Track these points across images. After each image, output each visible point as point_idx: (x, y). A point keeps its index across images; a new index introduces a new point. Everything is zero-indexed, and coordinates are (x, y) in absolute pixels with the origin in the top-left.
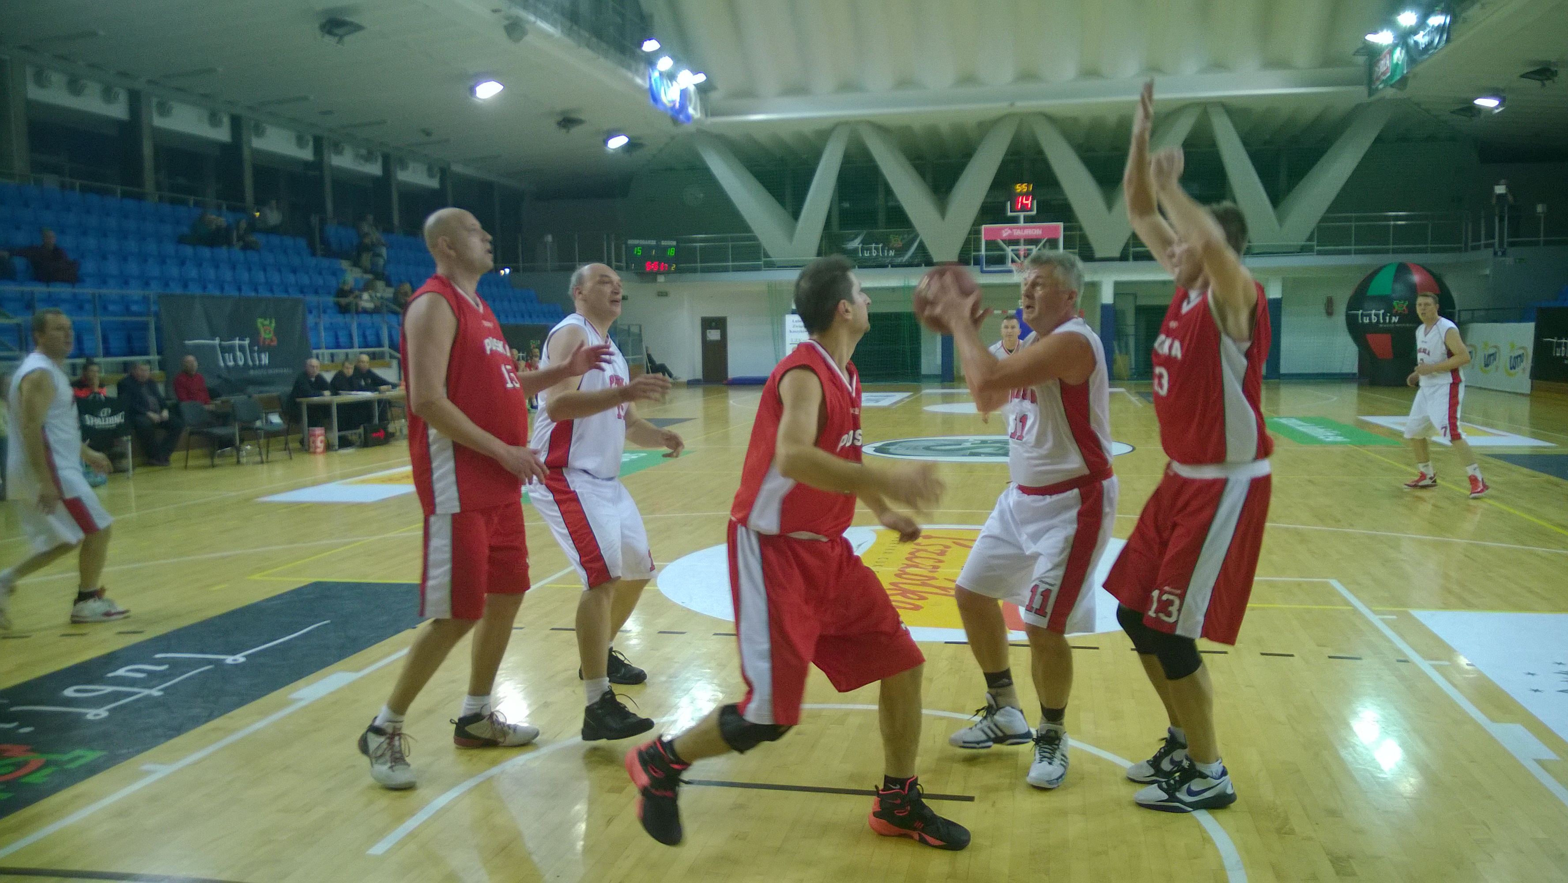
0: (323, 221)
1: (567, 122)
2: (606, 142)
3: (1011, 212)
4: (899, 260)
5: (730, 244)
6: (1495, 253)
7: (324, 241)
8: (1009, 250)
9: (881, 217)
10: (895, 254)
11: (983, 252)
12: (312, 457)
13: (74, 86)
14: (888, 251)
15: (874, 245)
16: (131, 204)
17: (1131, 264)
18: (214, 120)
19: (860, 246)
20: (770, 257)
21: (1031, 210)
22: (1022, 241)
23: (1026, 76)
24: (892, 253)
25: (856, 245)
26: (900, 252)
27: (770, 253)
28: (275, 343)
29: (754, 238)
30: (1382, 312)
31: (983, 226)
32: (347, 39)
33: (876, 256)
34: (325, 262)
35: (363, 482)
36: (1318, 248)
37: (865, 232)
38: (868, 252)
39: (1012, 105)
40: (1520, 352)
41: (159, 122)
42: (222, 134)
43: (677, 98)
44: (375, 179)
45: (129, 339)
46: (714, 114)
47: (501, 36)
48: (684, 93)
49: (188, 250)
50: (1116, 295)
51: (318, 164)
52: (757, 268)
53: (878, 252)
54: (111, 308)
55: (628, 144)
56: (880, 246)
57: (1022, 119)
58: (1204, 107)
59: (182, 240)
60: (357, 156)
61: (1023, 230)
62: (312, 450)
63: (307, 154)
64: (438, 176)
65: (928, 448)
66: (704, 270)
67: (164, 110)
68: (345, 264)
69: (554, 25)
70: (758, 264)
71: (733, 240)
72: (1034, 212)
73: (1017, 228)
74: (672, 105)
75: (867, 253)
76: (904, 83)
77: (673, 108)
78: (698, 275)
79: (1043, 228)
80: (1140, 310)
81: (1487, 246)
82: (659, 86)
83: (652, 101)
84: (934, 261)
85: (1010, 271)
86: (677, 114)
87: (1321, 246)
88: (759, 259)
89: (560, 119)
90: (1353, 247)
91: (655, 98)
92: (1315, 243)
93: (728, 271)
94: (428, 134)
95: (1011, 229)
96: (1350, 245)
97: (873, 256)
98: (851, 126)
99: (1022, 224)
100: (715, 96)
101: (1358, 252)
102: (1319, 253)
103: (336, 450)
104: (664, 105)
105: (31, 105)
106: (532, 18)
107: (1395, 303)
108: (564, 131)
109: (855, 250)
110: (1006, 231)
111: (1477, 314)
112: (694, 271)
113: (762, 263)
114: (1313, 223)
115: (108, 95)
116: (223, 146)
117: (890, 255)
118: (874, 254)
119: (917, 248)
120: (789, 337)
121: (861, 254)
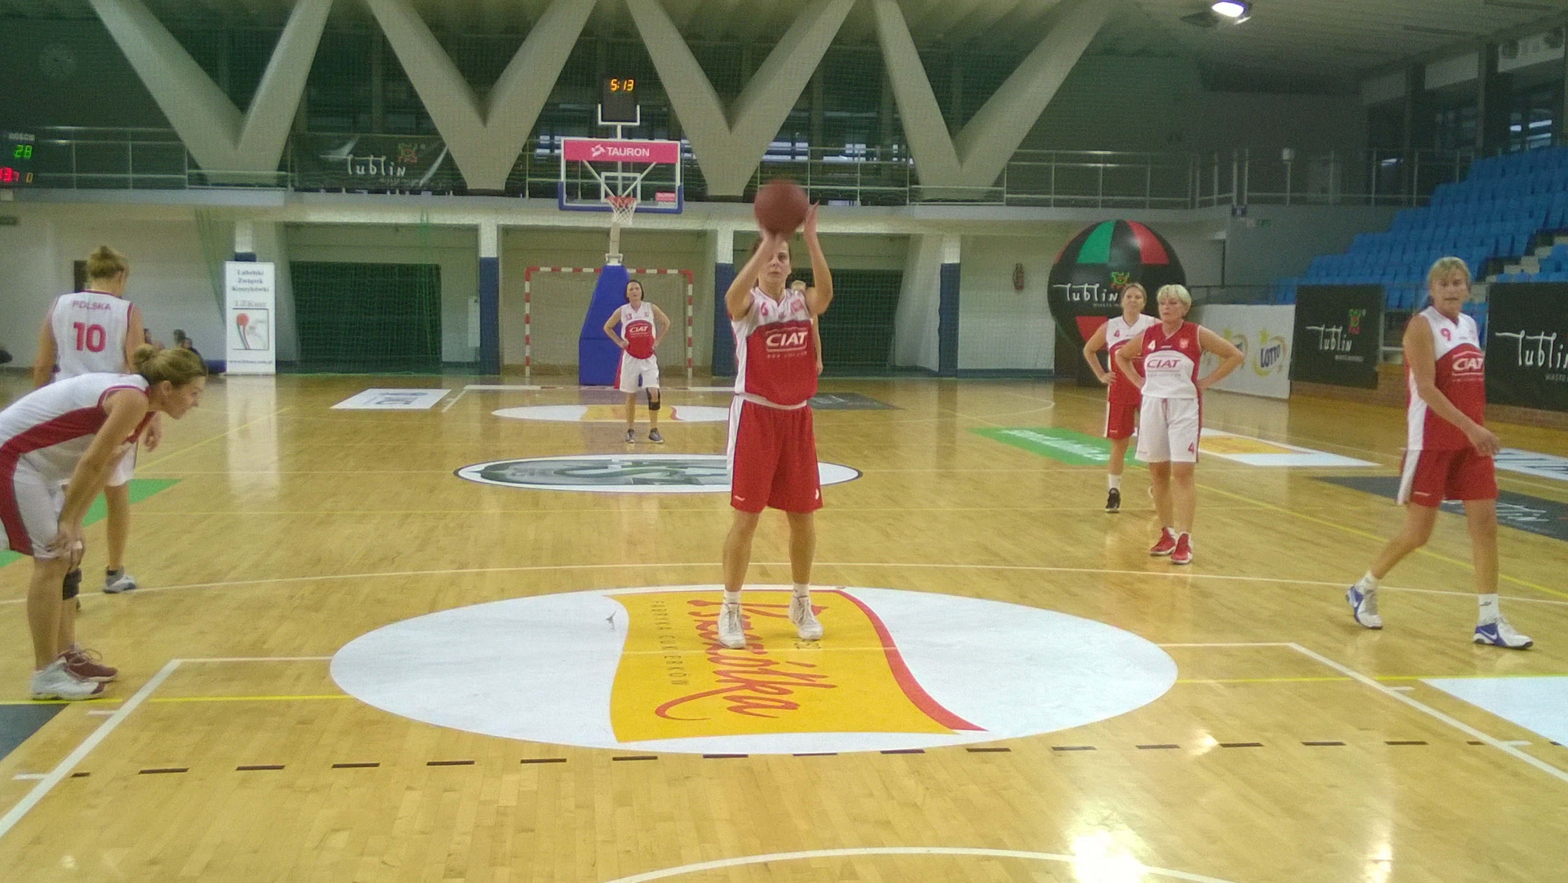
3: (603, 120)
4: (413, 183)
5: (131, 144)
6: (1234, 212)
8: (601, 179)
10: (405, 174)
11: (563, 179)
14: (395, 170)
15: (372, 158)
19: (350, 157)
20: (200, 169)
21: (633, 119)
22: (620, 164)
24: (401, 172)
25: (347, 155)
26: (415, 170)
27: (200, 160)
29: (175, 137)
30: (1097, 285)
31: (562, 140)
33: (379, 173)
36: (1010, 196)
37: (358, 136)
38: (363, 168)
40: (1275, 344)
50: (736, 252)
52: (178, 185)
53: (379, 169)
56: (383, 159)
61: (621, 148)
65: (561, 473)
66: (84, 184)
70: (180, 179)
71: (136, 136)
72: (638, 123)
73: (613, 145)
75: (360, 170)
78: (75, 192)
79: (653, 148)
81: (1221, 202)
84: (469, 188)
87: (1011, 193)
88: (182, 171)
90: (1053, 197)
92: (1004, 189)
93: (126, 187)
95: (604, 145)
96: (1049, 193)
97: (369, 174)
99: (619, 138)
101: (1059, 204)
102: (1010, 203)
107: (1113, 274)
109: (343, 164)
111: (1214, 292)
112: (65, 184)
113: (186, 177)
114: (1001, 163)
117: (398, 174)
118: (373, 171)
119: (440, 168)
120: (232, 298)
121: (350, 172)
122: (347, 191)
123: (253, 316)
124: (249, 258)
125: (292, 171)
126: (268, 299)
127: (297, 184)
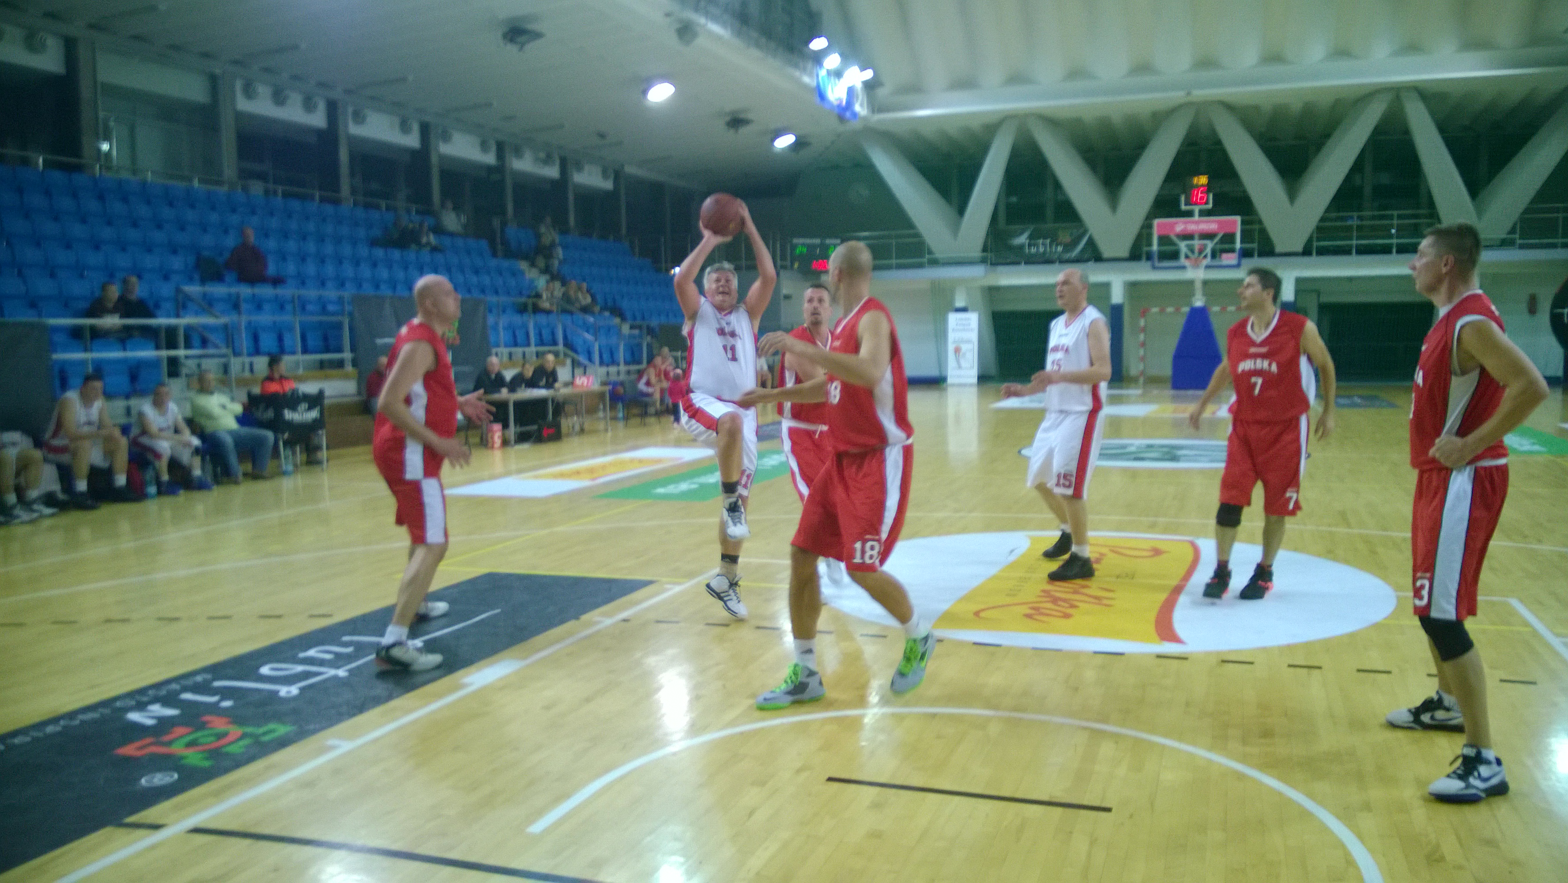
0: (504, 224)
1: (736, 122)
2: (773, 140)
3: (1186, 205)
4: (1067, 256)
5: (894, 242)
7: (505, 243)
8: (1183, 246)
9: (1049, 212)
10: (1063, 250)
11: (1155, 247)
12: (489, 452)
13: (279, 98)
14: (1056, 249)
15: (1041, 241)
16: (329, 209)
17: (1314, 259)
18: (405, 127)
19: (1027, 241)
20: (933, 254)
21: (1207, 203)
22: (1196, 237)
23: (1205, 63)
24: (1060, 249)
25: (1024, 241)
26: (1069, 247)
27: (934, 249)
28: (458, 342)
29: (918, 235)
31: (1156, 222)
32: (529, 47)
33: (1045, 250)
34: (506, 264)
35: (536, 477)
36: (1521, 241)
37: (1032, 227)
38: (1035, 247)
39: (1189, 94)
41: (355, 130)
42: (412, 141)
43: (844, 97)
44: (553, 182)
45: (325, 339)
46: (881, 110)
47: (672, 40)
48: (851, 91)
49: (379, 253)
50: (1297, 292)
51: (500, 169)
52: (920, 266)
53: (1045, 248)
54: (310, 307)
55: (794, 143)
56: (1048, 241)
57: (1200, 108)
58: (1397, 92)
59: (374, 243)
60: (537, 160)
61: (1198, 224)
62: (490, 445)
63: (490, 159)
64: (612, 176)
67: (359, 118)
68: (523, 265)
69: (724, 25)
70: (922, 262)
71: (898, 237)
72: (1210, 206)
73: (1193, 222)
74: (839, 102)
75: (1034, 249)
76: (1075, 73)
77: (839, 106)
79: (1219, 222)
80: (1324, 308)
82: (826, 83)
83: (818, 99)
84: (1104, 257)
85: (1183, 268)
86: (844, 112)
87: (1523, 239)
88: (922, 256)
89: (728, 119)
90: (1560, 241)
91: (822, 96)
93: (893, 268)
94: (602, 136)
95: (1186, 223)
96: (1557, 238)
97: (1040, 252)
98: (1020, 120)
99: (1196, 217)
100: (882, 93)
101: (1564, 246)
102: (1522, 247)
103: (512, 446)
104: (829, 102)
105: (240, 116)
106: (702, 20)
108: (732, 131)
109: (1021, 247)
110: (1180, 225)
113: (926, 260)
114: (1515, 215)
115: (309, 105)
116: (413, 152)
117: (1058, 251)
118: (1041, 250)
119: (1086, 244)
120: (952, 336)
121: (1027, 251)
122: (1026, 263)
123: (964, 347)
124: (964, 310)
125: (991, 251)
126: (974, 336)
127: (994, 261)
